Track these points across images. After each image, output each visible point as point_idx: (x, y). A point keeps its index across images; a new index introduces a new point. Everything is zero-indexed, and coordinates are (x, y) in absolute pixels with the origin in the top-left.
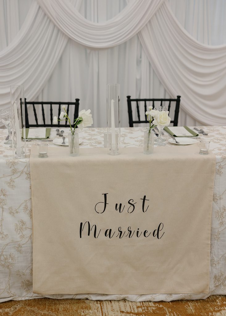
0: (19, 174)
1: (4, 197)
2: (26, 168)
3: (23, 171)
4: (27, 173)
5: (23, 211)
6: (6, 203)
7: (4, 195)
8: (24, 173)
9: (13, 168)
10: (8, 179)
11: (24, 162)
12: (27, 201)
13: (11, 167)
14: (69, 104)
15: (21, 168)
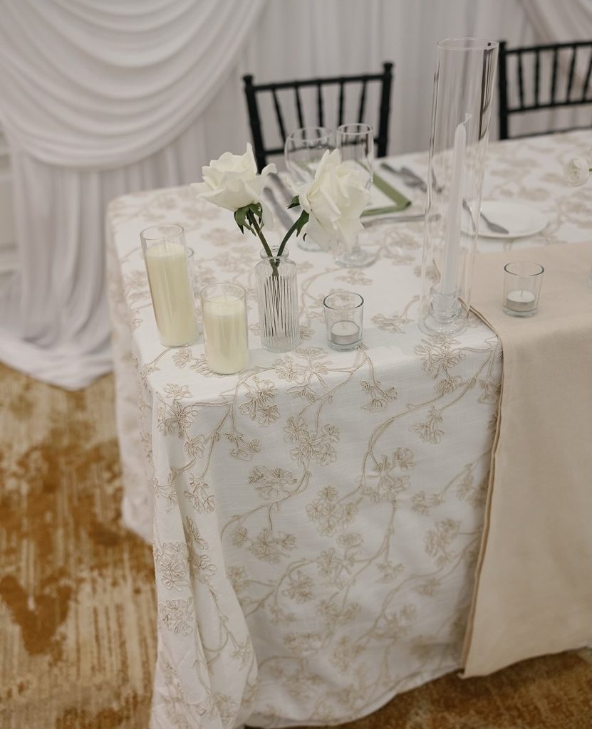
0: (461, 390)
1: (404, 469)
2: (486, 368)
3: (474, 380)
4: (487, 382)
5: (457, 496)
6: (406, 486)
7: (403, 465)
8: (478, 385)
9: (443, 377)
10: (423, 415)
11: (484, 351)
12: (471, 465)
13: (436, 377)
14: (365, 79)
15: (468, 372)
